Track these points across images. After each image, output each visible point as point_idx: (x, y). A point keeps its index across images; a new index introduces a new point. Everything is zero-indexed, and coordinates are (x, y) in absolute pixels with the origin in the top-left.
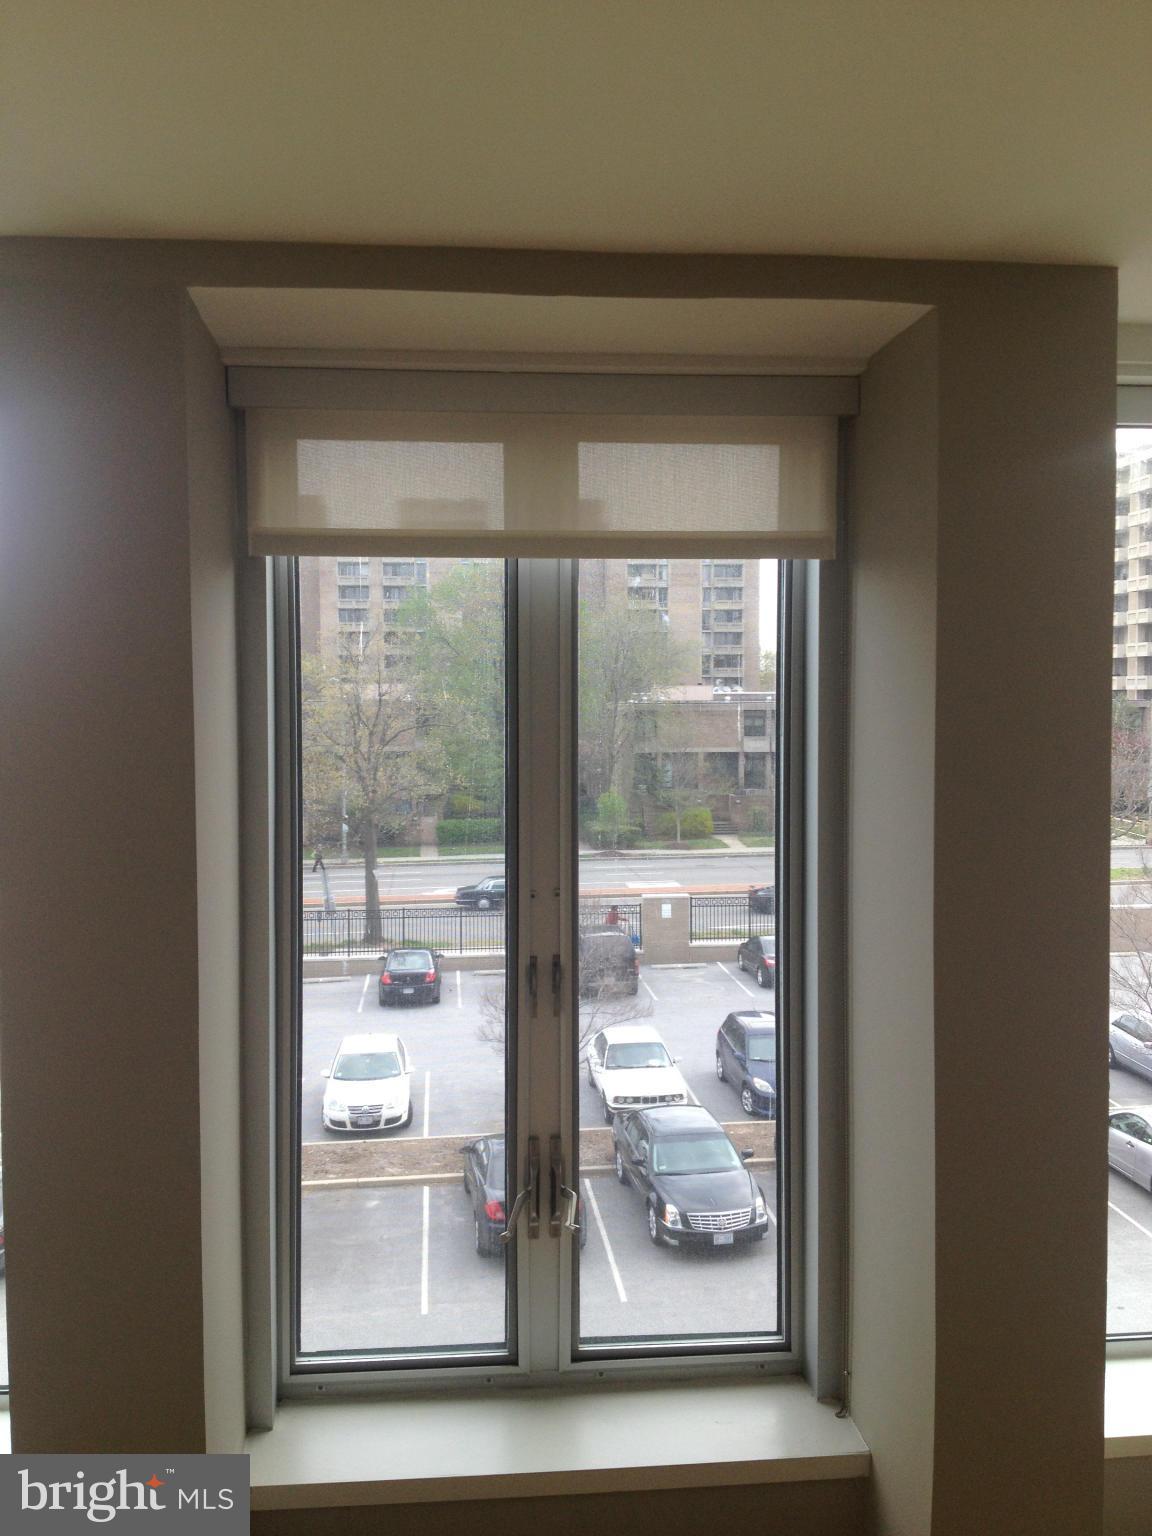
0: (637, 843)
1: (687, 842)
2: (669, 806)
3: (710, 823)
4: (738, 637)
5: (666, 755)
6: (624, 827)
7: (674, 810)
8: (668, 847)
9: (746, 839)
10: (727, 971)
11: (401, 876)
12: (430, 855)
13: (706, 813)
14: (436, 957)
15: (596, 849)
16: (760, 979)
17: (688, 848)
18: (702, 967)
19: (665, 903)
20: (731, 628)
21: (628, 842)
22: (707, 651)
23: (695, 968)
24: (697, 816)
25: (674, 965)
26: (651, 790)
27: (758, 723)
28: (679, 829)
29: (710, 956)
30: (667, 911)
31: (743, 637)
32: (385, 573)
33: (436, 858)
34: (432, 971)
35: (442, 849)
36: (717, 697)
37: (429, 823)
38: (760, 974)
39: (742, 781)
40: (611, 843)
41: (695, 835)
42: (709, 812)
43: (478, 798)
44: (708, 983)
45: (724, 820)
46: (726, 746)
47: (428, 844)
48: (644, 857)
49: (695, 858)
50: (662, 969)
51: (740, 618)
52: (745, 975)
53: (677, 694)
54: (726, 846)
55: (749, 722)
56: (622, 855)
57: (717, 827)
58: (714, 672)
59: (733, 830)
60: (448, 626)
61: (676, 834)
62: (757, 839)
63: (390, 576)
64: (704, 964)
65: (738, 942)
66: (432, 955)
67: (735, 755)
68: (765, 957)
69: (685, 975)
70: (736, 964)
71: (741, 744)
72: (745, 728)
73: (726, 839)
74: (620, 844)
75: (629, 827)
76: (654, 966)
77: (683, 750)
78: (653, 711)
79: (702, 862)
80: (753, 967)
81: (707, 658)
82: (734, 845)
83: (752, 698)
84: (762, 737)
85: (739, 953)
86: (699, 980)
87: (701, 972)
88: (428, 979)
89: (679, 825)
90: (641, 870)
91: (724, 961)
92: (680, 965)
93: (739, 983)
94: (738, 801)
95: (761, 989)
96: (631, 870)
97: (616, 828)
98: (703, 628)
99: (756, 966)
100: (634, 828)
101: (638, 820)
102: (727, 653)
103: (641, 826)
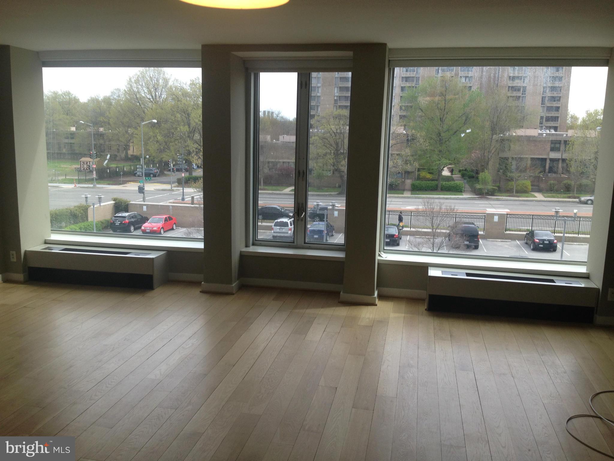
0: (496, 194)
1: (518, 194)
2: (511, 179)
3: (530, 187)
4: (557, 109)
5: (513, 158)
6: (490, 187)
7: (513, 181)
8: (509, 196)
9: (545, 195)
10: (519, 243)
11: (394, 201)
12: (407, 194)
13: (528, 183)
14: (399, 230)
15: (476, 195)
16: (532, 247)
17: (518, 197)
18: (508, 241)
19: (496, 215)
20: (555, 104)
21: (492, 193)
22: (543, 114)
23: (506, 242)
24: (524, 184)
25: (497, 240)
26: (504, 173)
27: (557, 145)
28: (515, 189)
29: (513, 238)
30: (496, 219)
31: (560, 108)
32: (402, 81)
33: (410, 196)
34: (397, 234)
35: (412, 192)
36: (539, 134)
37: (409, 182)
38: (532, 245)
39: (547, 170)
40: (483, 194)
41: (522, 191)
42: (530, 182)
43: (430, 173)
44: (509, 247)
45: (537, 186)
46: (541, 155)
47: (407, 190)
48: (498, 200)
49: (520, 201)
50: (492, 241)
51: (559, 100)
52: (526, 245)
53: (521, 132)
54: (535, 197)
55: (553, 146)
56: (488, 198)
57: (532, 189)
58: (545, 124)
59: (540, 191)
60: (422, 103)
61: (513, 191)
62: (550, 195)
63: (404, 82)
64: (510, 240)
65: (525, 233)
66: (398, 229)
67: (545, 159)
68: (535, 239)
69: (500, 244)
70: (524, 242)
71: (548, 155)
72: (551, 148)
73: (536, 194)
74: (488, 194)
75: (492, 187)
76: (488, 240)
77: (519, 156)
78: (510, 140)
79: (523, 202)
80: (530, 242)
81: (542, 118)
82: (539, 196)
83: (558, 135)
84: (558, 152)
85: (525, 237)
86: (506, 246)
87: (508, 243)
88: (395, 237)
89: (515, 187)
90: (494, 204)
91: (518, 240)
92: (499, 240)
93: (523, 248)
94: (544, 179)
95: (532, 251)
96: (490, 204)
97: (486, 187)
98: (542, 104)
99: (531, 242)
100: (494, 187)
101: (498, 184)
102: (552, 115)
103: (499, 187)
